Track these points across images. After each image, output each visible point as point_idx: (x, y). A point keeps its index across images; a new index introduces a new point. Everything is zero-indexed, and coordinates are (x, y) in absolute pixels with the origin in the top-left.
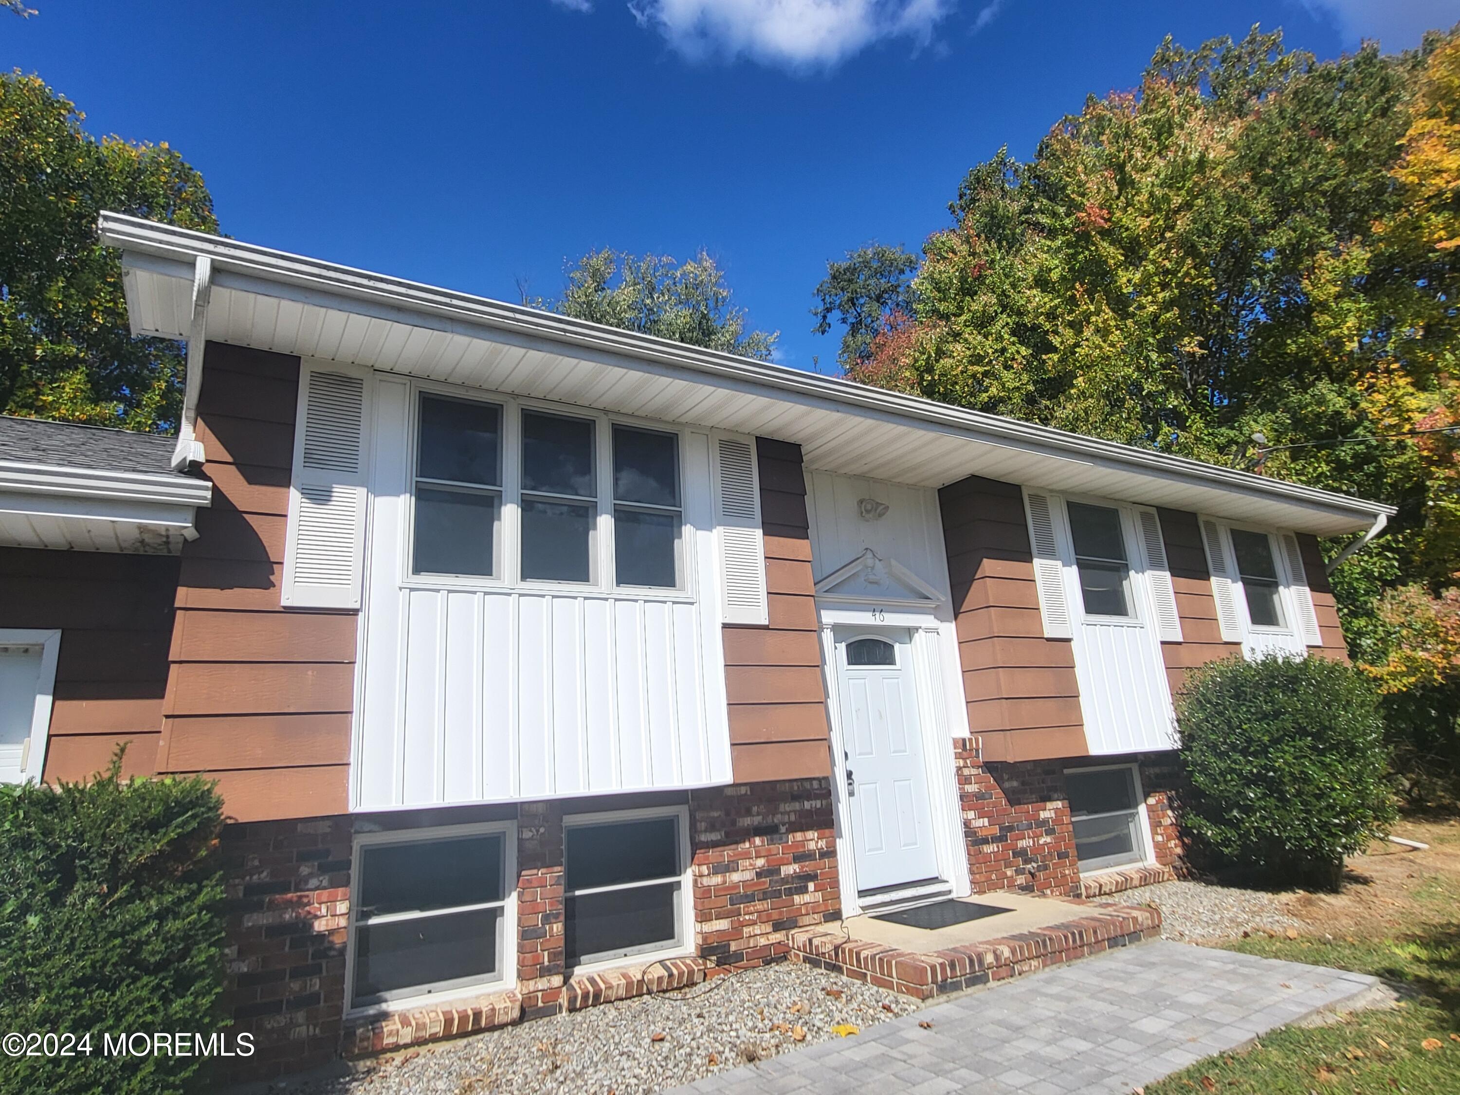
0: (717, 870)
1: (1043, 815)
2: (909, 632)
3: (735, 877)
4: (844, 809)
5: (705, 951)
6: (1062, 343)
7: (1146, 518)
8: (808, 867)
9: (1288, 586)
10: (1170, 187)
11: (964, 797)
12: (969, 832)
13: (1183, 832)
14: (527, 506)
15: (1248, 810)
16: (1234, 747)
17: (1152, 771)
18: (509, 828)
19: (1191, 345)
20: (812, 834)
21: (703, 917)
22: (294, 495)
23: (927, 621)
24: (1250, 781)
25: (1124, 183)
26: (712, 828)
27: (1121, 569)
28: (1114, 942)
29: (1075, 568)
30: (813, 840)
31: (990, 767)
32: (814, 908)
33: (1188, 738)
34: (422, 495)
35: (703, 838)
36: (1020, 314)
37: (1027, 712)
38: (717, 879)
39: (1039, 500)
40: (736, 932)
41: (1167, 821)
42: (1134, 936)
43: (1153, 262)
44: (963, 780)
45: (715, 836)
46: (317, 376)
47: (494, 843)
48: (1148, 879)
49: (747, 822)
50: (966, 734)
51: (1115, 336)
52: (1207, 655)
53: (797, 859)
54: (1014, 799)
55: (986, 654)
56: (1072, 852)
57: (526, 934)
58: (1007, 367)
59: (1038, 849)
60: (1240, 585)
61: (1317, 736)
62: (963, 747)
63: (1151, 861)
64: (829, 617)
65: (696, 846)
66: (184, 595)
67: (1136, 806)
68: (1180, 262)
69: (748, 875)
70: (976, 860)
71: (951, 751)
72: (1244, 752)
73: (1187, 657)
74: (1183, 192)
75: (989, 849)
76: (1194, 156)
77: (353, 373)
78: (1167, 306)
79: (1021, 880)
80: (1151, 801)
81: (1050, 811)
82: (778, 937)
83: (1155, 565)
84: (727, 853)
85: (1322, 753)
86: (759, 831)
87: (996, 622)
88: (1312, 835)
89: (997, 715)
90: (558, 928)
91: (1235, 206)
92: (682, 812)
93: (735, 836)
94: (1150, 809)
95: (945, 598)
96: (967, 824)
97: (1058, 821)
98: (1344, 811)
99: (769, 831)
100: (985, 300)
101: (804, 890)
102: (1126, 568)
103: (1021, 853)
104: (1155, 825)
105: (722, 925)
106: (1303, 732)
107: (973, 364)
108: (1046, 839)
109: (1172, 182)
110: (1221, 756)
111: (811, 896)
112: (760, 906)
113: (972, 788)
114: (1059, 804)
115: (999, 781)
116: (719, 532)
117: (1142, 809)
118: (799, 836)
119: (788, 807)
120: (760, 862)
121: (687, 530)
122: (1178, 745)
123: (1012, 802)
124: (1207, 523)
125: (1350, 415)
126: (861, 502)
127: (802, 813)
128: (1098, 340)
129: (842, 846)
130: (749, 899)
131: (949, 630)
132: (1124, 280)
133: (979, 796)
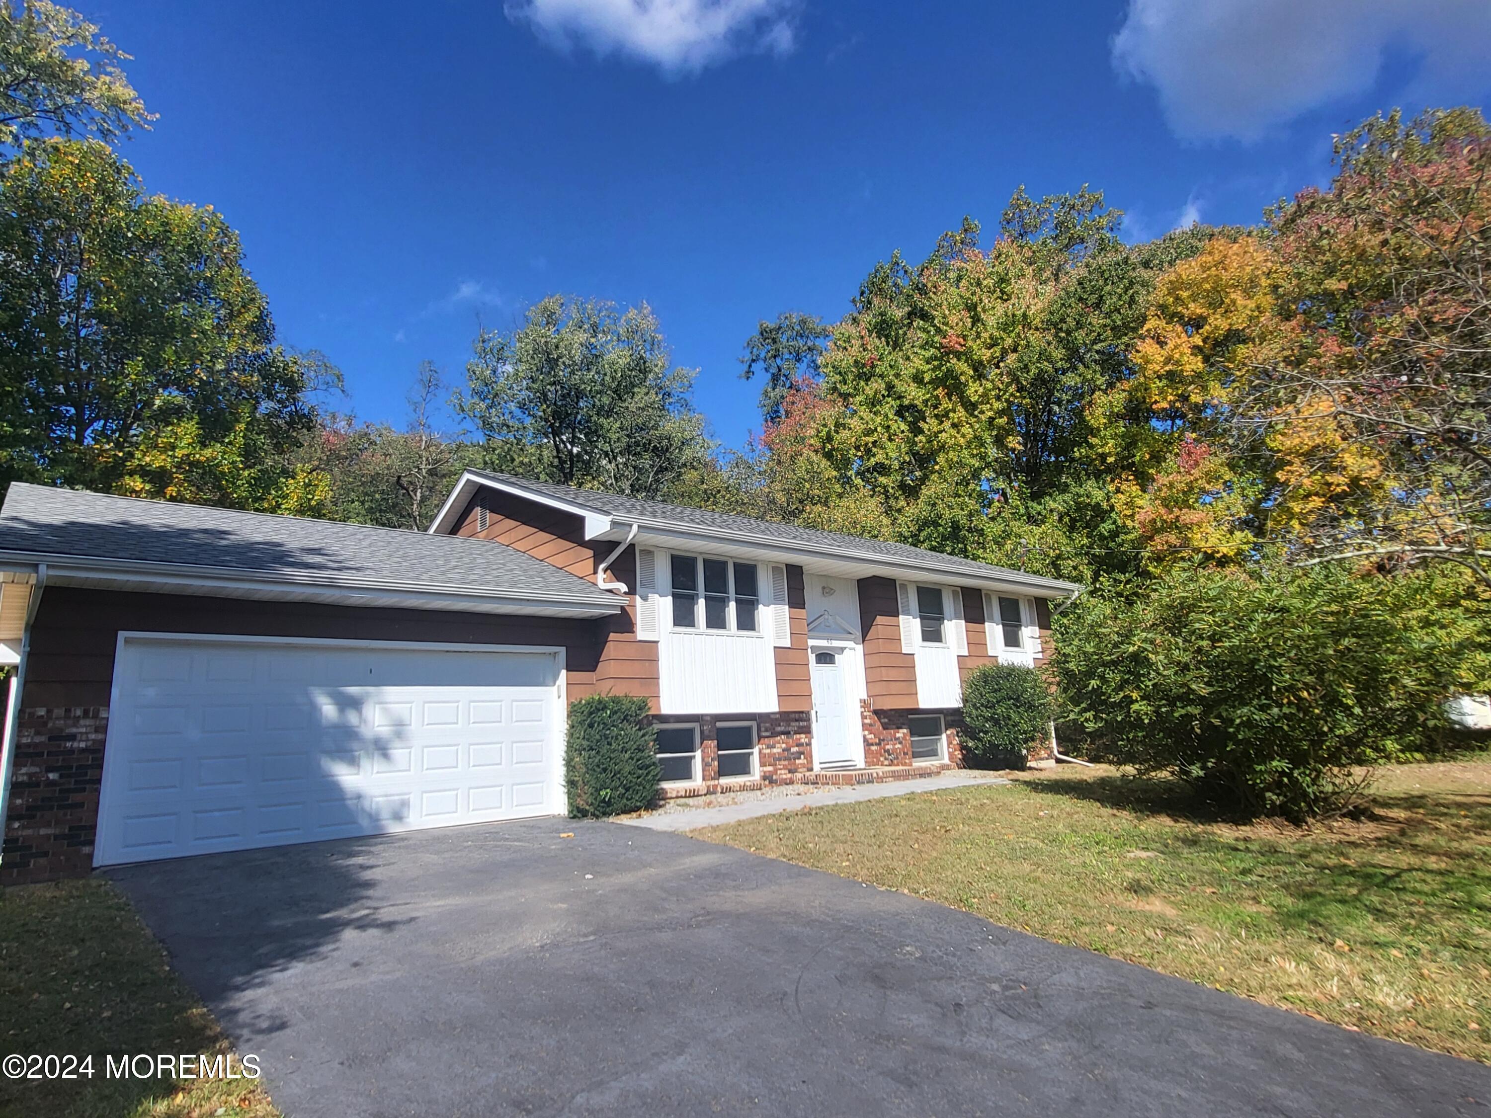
0: (768, 747)
1: (898, 735)
2: (842, 649)
3: (775, 750)
4: (814, 727)
5: (764, 778)
6: (929, 430)
7: (955, 593)
8: (801, 749)
9: (1026, 627)
10: (1004, 330)
11: (863, 725)
12: (865, 739)
13: (963, 747)
14: (707, 598)
15: (986, 733)
16: (982, 705)
17: (949, 718)
18: (696, 726)
19: (1014, 442)
20: (803, 736)
21: (762, 764)
22: (638, 598)
23: (850, 644)
24: (987, 720)
25: (976, 320)
26: (766, 731)
27: (941, 620)
28: (921, 776)
29: (918, 620)
30: (803, 738)
31: (876, 712)
32: (803, 765)
33: (965, 701)
34: (674, 596)
35: (764, 734)
36: (900, 397)
37: (895, 688)
38: (768, 751)
39: (904, 586)
40: (776, 771)
41: (955, 742)
42: (929, 775)
43: (992, 381)
44: (864, 717)
45: (767, 734)
46: (641, 551)
47: (691, 731)
48: (944, 767)
49: (779, 729)
50: (866, 697)
51: (967, 429)
52: (980, 662)
53: (797, 745)
54: (885, 727)
55: (876, 660)
56: (910, 753)
57: (705, 765)
58: (890, 440)
59: (895, 750)
60: (1001, 626)
61: (1017, 700)
62: (864, 704)
63: (946, 761)
64: (811, 642)
65: (760, 738)
66: (612, 636)
67: (940, 734)
68: (1009, 385)
69: (780, 750)
70: (867, 752)
71: (859, 704)
72: (986, 707)
73: (970, 663)
74: (1013, 335)
75: (874, 748)
76: (1019, 313)
77: (651, 549)
78: (1001, 413)
79: (886, 762)
80: (948, 732)
81: (902, 733)
82: (789, 776)
83: (957, 617)
84: (771, 741)
85: (1018, 707)
86: (783, 733)
87: (882, 646)
88: (1010, 743)
89: (879, 689)
90: (716, 763)
91: (1043, 355)
92: (754, 724)
93: (774, 734)
94: (948, 736)
95: (859, 634)
96: (864, 737)
97: (904, 738)
98: (1025, 732)
99: (787, 733)
100: (876, 386)
101: (799, 758)
102: (943, 619)
103: (888, 751)
104: (949, 743)
105: (771, 768)
106: (1010, 698)
107: (865, 436)
108: (898, 746)
109: (1006, 327)
110: (977, 709)
111: (802, 761)
112: (783, 762)
113: (867, 721)
114: (905, 731)
115: (879, 719)
116: (772, 606)
117: (944, 736)
118: (798, 736)
119: (793, 724)
120: (784, 746)
121: (761, 606)
122: (961, 705)
123: (884, 729)
124: (986, 595)
125: (1105, 505)
126: (824, 588)
127: (799, 727)
128: (953, 432)
129: (813, 741)
130: (780, 760)
131: (860, 648)
132: (973, 390)
133: (871, 725)
